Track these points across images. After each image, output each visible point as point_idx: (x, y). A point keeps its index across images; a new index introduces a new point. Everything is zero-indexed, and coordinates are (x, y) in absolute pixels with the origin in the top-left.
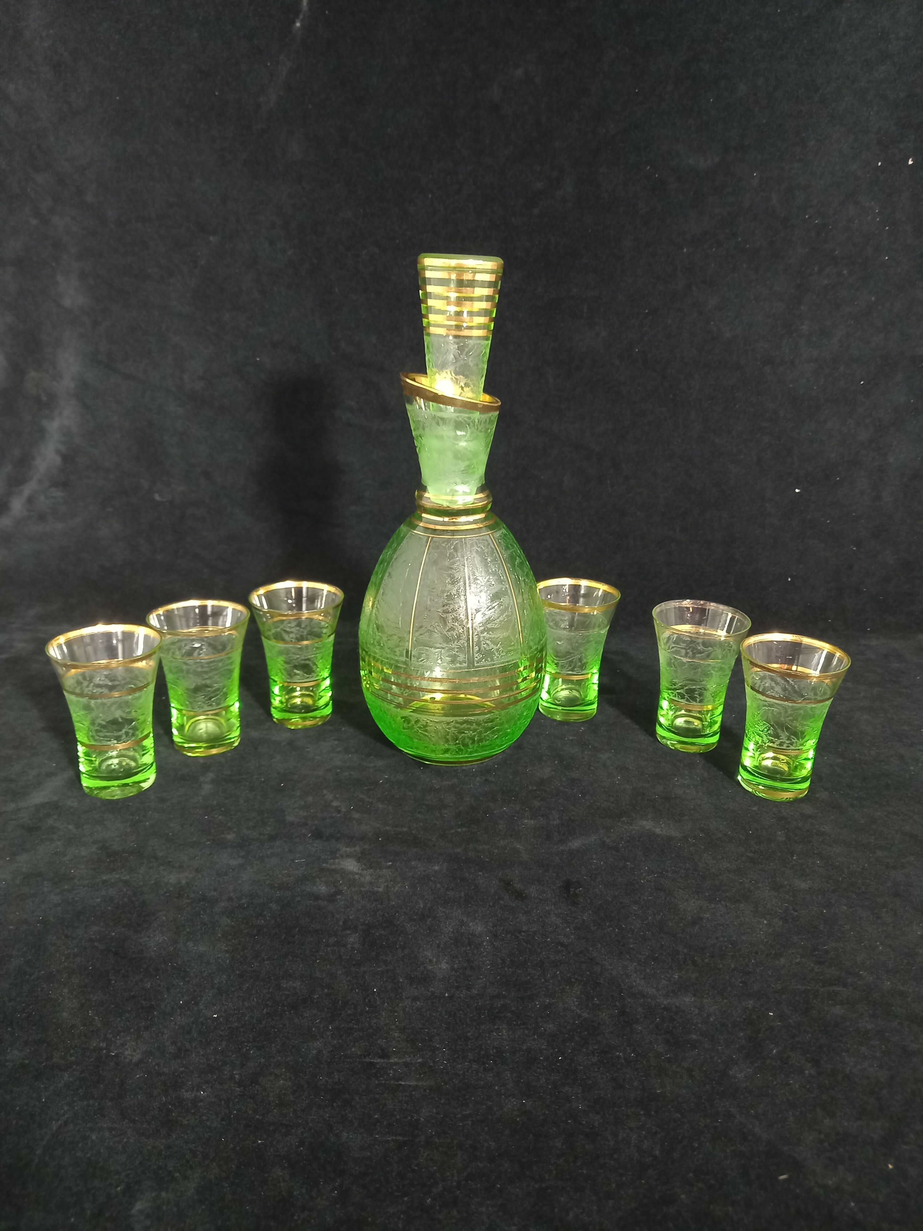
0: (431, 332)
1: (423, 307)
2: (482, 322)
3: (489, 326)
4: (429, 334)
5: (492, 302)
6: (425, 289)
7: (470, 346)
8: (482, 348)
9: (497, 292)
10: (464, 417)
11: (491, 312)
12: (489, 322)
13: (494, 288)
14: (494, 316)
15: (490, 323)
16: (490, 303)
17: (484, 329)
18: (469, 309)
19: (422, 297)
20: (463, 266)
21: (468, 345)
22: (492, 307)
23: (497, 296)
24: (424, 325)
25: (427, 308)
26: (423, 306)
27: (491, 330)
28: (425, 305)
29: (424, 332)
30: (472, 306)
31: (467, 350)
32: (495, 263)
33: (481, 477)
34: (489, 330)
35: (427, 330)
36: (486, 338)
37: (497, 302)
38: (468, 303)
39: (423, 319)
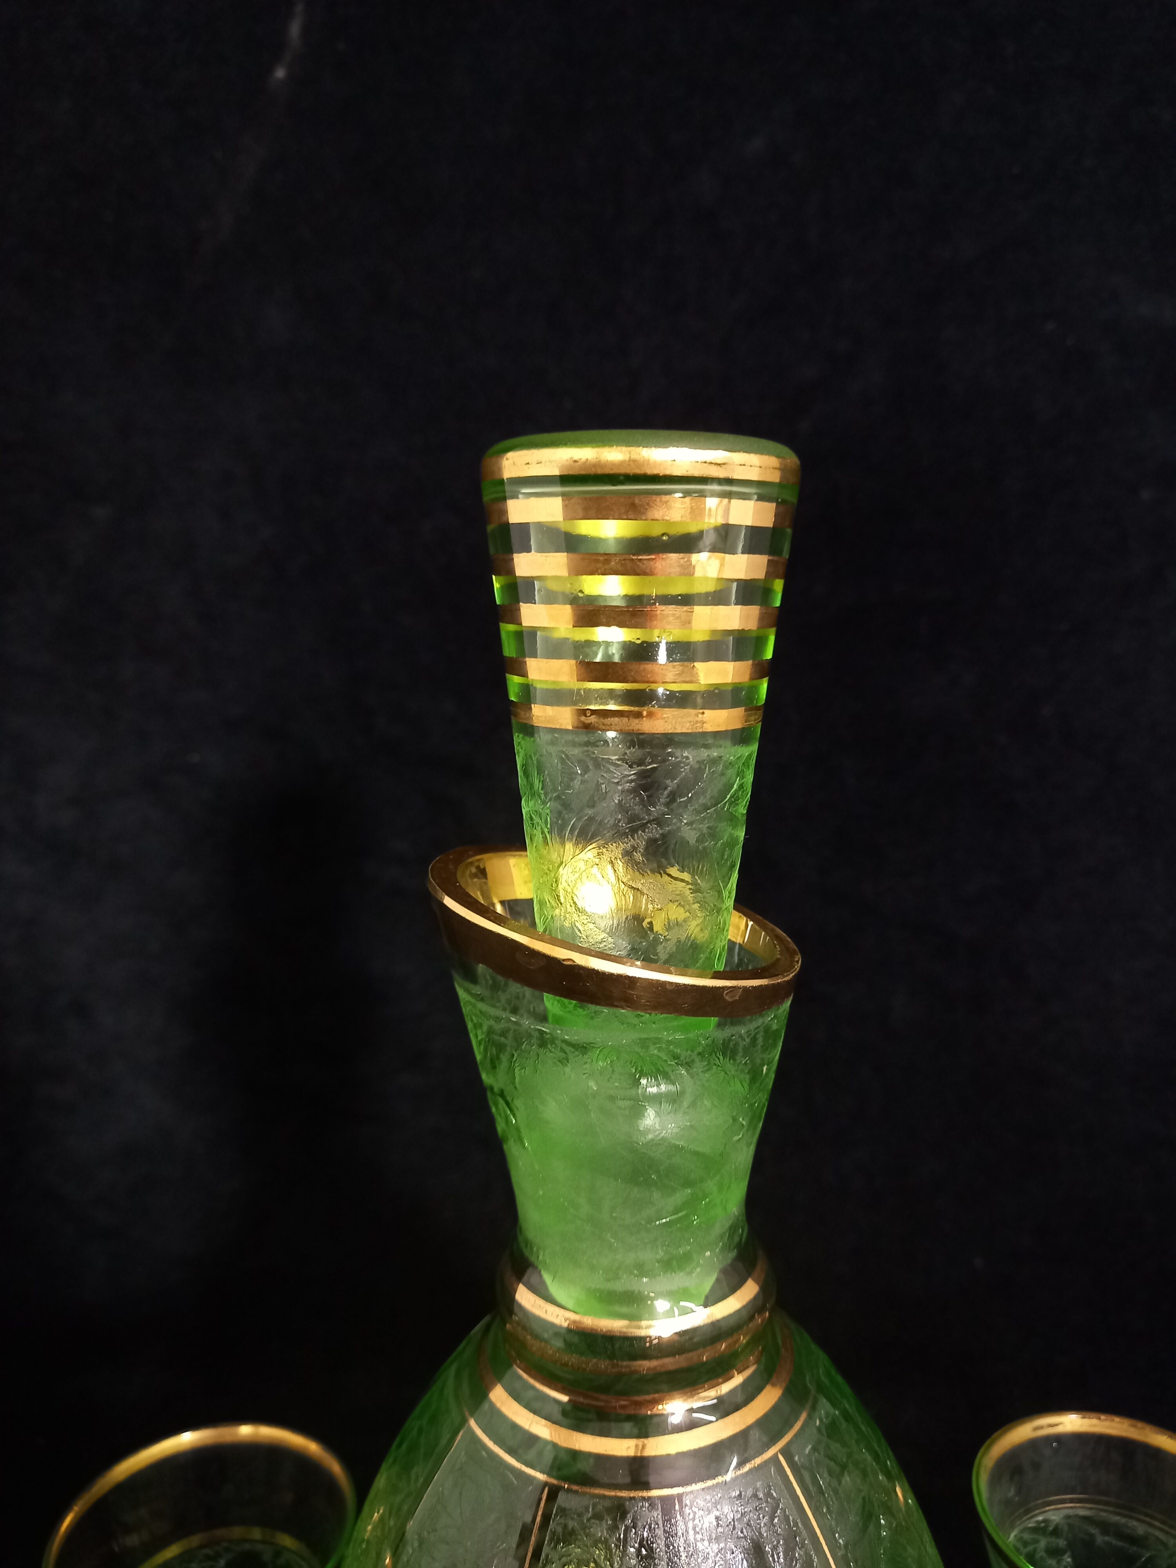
0: (536, 722)
1: (508, 632)
2: (729, 679)
3: (753, 690)
4: (530, 730)
5: (761, 605)
6: (509, 570)
7: (685, 771)
8: (731, 772)
9: (781, 569)
10: (670, 1043)
11: (760, 642)
12: (752, 679)
13: (770, 554)
14: (769, 654)
15: (755, 682)
16: (754, 611)
17: (735, 705)
18: (676, 634)
19: (502, 599)
20: (649, 472)
21: (677, 765)
22: (764, 622)
23: (778, 585)
24: (513, 698)
25: (519, 636)
26: (507, 628)
27: (758, 708)
28: (511, 627)
29: (514, 721)
30: (687, 623)
31: (672, 784)
32: (772, 461)
33: (733, 1229)
34: (751, 709)
35: (522, 713)
36: (740, 737)
37: (778, 603)
38: (670, 610)
39: (508, 676)
